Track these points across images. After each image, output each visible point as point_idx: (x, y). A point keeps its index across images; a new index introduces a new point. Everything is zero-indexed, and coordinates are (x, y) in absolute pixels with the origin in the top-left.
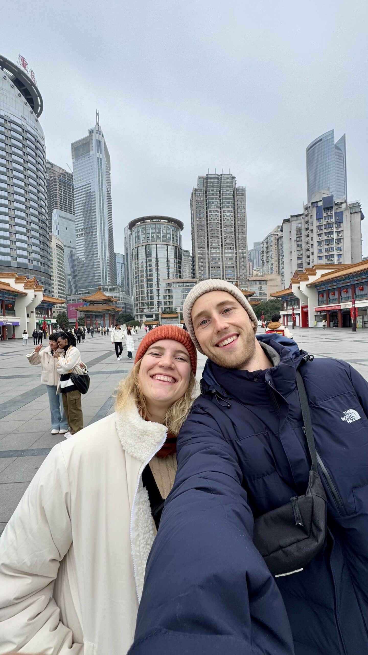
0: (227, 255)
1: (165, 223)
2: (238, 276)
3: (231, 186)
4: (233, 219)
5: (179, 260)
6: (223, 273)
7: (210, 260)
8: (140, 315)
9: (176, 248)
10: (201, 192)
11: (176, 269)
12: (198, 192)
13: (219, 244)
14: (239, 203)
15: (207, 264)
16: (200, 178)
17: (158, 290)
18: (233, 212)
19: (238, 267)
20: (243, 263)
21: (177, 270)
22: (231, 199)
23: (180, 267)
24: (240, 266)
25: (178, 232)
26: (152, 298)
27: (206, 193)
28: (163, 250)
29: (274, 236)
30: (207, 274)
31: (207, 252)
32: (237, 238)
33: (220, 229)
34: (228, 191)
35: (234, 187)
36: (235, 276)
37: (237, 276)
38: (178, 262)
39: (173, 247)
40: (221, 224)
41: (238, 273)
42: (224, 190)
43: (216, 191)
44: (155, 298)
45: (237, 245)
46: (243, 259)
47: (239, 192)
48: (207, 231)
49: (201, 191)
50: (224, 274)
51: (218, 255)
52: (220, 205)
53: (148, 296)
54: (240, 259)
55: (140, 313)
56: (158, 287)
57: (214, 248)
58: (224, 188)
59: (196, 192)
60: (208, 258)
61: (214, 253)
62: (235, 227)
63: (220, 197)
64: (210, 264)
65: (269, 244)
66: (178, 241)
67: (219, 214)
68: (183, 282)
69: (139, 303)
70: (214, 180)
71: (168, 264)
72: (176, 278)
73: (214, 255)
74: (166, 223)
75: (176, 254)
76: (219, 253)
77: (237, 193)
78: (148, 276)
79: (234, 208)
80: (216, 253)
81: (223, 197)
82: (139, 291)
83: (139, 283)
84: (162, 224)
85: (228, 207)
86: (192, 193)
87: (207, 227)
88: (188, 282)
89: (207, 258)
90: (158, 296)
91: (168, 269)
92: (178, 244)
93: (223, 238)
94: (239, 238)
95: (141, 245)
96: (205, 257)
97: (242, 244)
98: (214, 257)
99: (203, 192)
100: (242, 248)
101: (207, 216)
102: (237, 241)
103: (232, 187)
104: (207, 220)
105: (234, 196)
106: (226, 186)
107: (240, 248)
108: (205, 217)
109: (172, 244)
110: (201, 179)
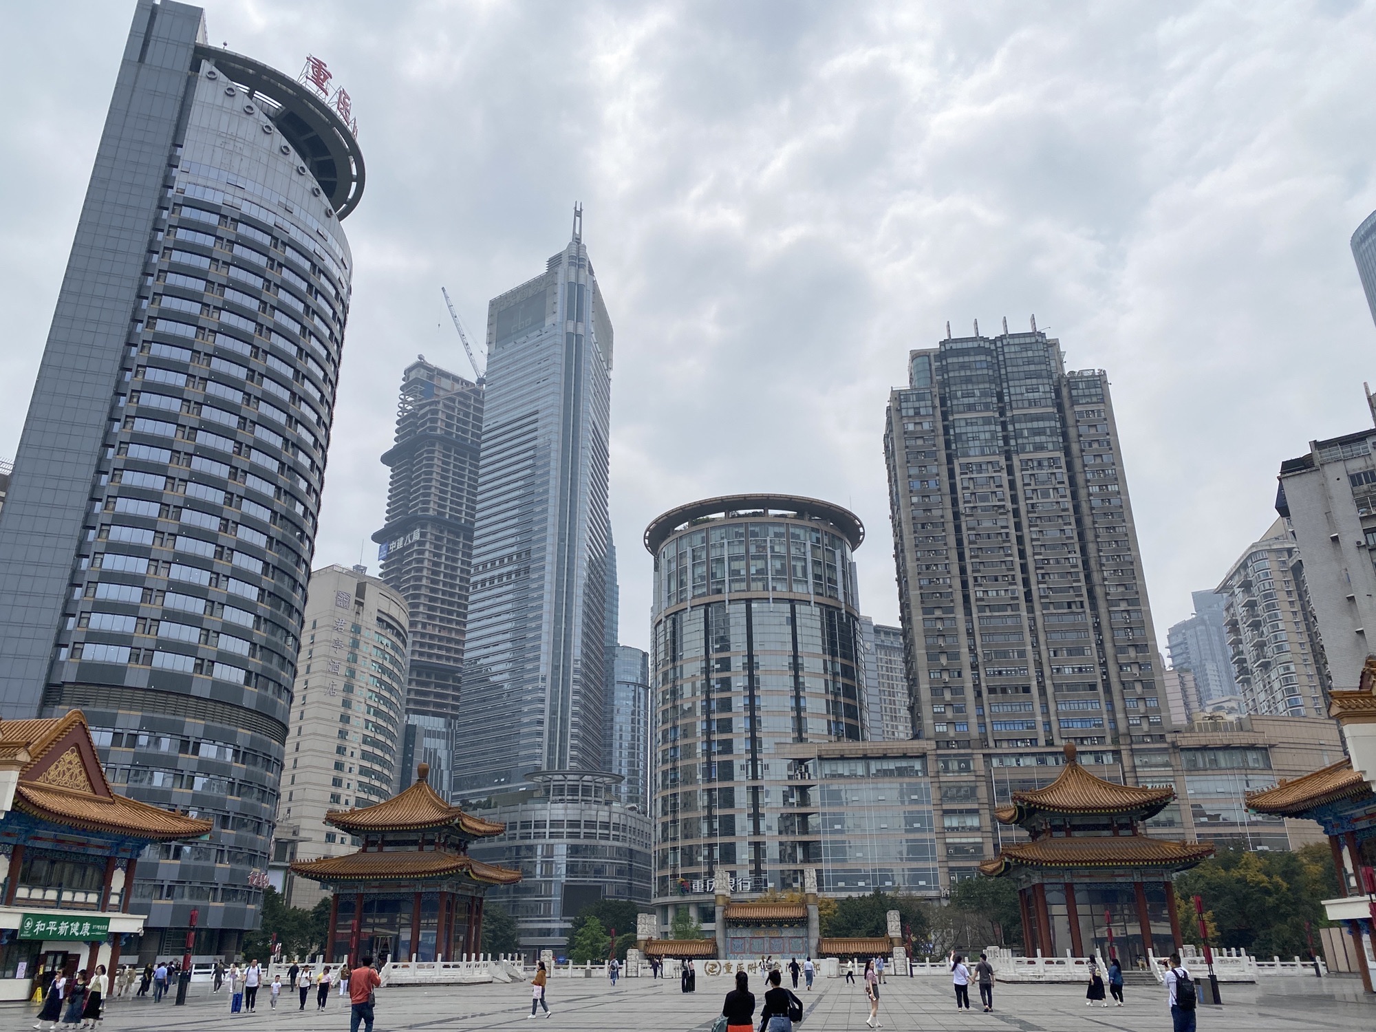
1: (782, 520)
2: (1122, 726)
3: (1044, 373)
5: (846, 662)
6: (1046, 713)
7: (980, 660)
8: (676, 906)
9: (830, 616)
10: (922, 404)
11: (830, 697)
12: (910, 405)
14: (1083, 429)
15: (968, 674)
16: (916, 356)
17: (755, 791)
18: (1063, 464)
19: (1116, 687)
20: (1136, 670)
21: (836, 703)
22: (1049, 419)
23: (850, 692)
24: (1123, 683)
25: (838, 552)
26: (728, 825)
27: (943, 403)
28: (777, 621)
29: (1273, 556)
30: (973, 720)
31: (962, 627)
32: (1093, 563)
33: (1013, 532)
34: (1034, 390)
35: (1055, 377)
36: (1107, 726)
37: (1116, 729)
38: (839, 669)
39: (817, 611)
42: (1016, 389)
43: (984, 394)
44: (743, 823)
45: (1099, 591)
46: (1132, 653)
47: (1080, 392)
49: (920, 397)
50: (1053, 718)
52: (1006, 442)
53: (710, 818)
54: (1120, 650)
55: (676, 899)
56: (755, 777)
58: (1017, 383)
59: (904, 405)
60: (972, 650)
63: (1002, 414)
64: (982, 675)
65: (1254, 590)
66: (840, 586)
68: (865, 758)
69: (675, 849)
70: (972, 359)
71: (796, 677)
72: (833, 738)
74: (788, 521)
75: (832, 636)
77: (1071, 396)
78: (714, 727)
79: (1067, 452)
81: (1015, 412)
82: (675, 795)
83: (675, 760)
84: (773, 524)
85: (1039, 447)
86: (889, 409)
88: (885, 757)
89: (965, 650)
90: (756, 817)
91: (798, 698)
92: (841, 597)
93: (1031, 567)
94: (1102, 565)
95: (688, 604)
96: (959, 647)
97: (1121, 589)
99: (929, 403)
100: (1123, 606)
101: (953, 488)
102: (1096, 577)
103: (1050, 377)
105: (1060, 407)
106: (1022, 375)
108: (946, 488)
109: (812, 598)
110: (919, 360)
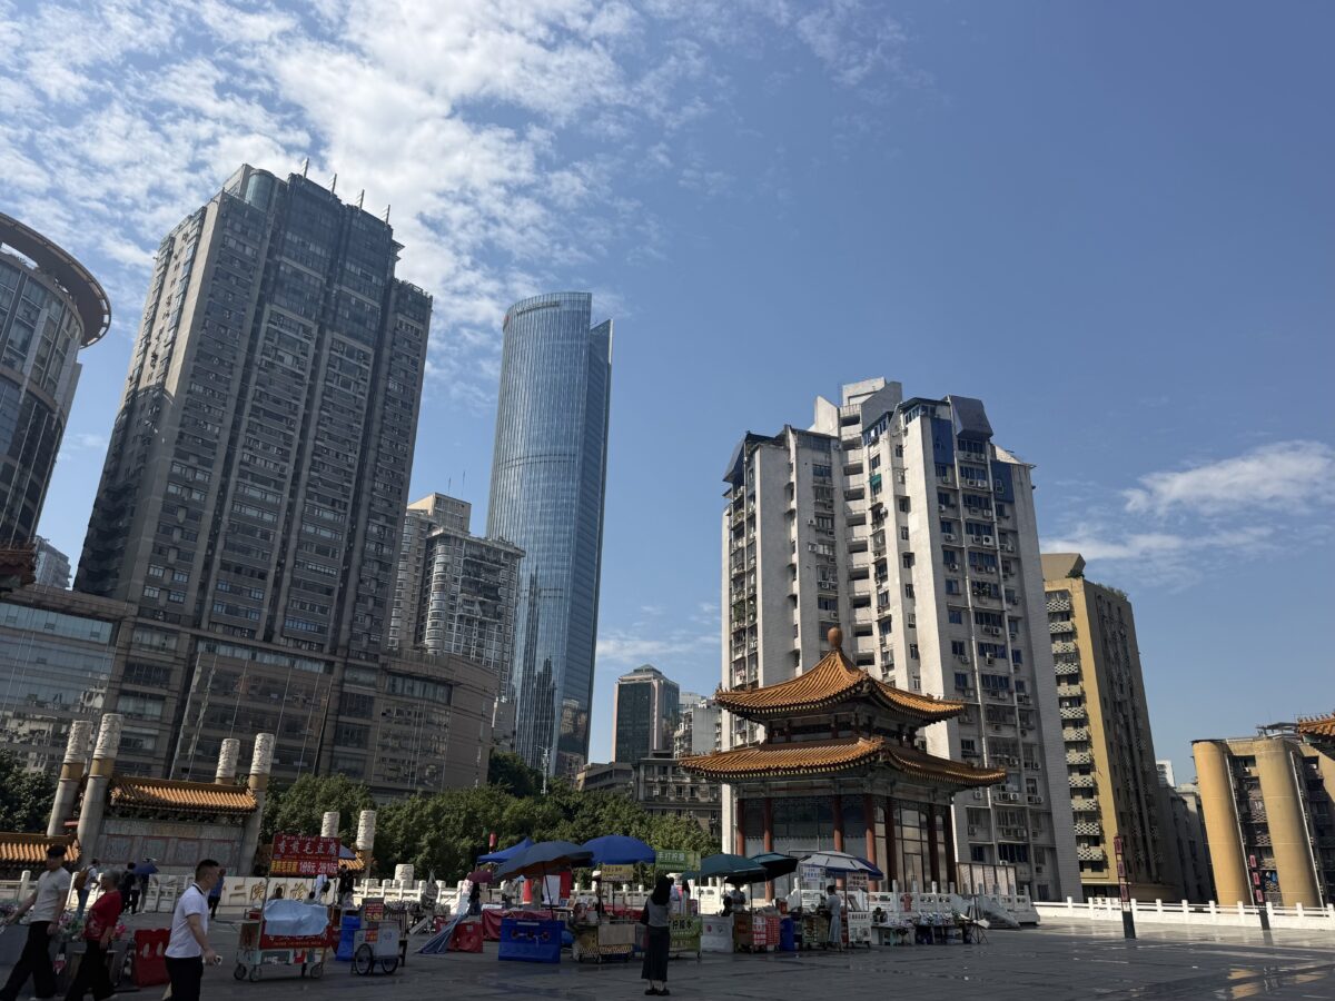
0: (311, 529)
4: (365, 387)
13: (283, 469)
40: (311, 389)
41: (345, 627)
48: (242, 393)
51: (268, 517)
57: (255, 478)
61: (252, 502)
62: (368, 425)
67: (312, 345)
73: (253, 513)
76: (274, 509)
80: (260, 505)
87: (245, 378)
98: (249, 518)
104: (252, 349)
107: (372, 515)
